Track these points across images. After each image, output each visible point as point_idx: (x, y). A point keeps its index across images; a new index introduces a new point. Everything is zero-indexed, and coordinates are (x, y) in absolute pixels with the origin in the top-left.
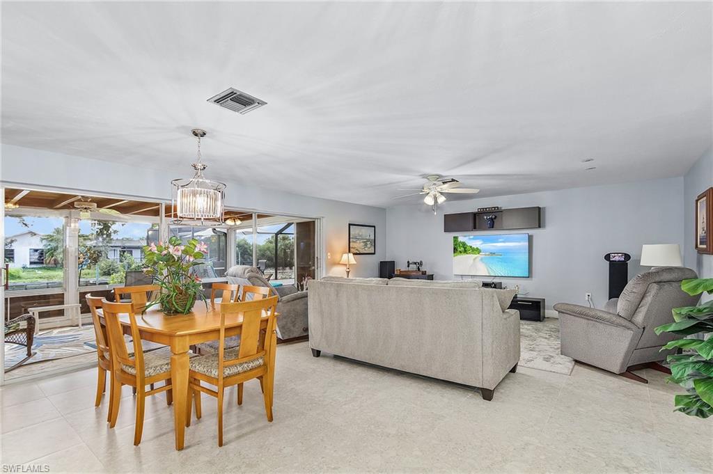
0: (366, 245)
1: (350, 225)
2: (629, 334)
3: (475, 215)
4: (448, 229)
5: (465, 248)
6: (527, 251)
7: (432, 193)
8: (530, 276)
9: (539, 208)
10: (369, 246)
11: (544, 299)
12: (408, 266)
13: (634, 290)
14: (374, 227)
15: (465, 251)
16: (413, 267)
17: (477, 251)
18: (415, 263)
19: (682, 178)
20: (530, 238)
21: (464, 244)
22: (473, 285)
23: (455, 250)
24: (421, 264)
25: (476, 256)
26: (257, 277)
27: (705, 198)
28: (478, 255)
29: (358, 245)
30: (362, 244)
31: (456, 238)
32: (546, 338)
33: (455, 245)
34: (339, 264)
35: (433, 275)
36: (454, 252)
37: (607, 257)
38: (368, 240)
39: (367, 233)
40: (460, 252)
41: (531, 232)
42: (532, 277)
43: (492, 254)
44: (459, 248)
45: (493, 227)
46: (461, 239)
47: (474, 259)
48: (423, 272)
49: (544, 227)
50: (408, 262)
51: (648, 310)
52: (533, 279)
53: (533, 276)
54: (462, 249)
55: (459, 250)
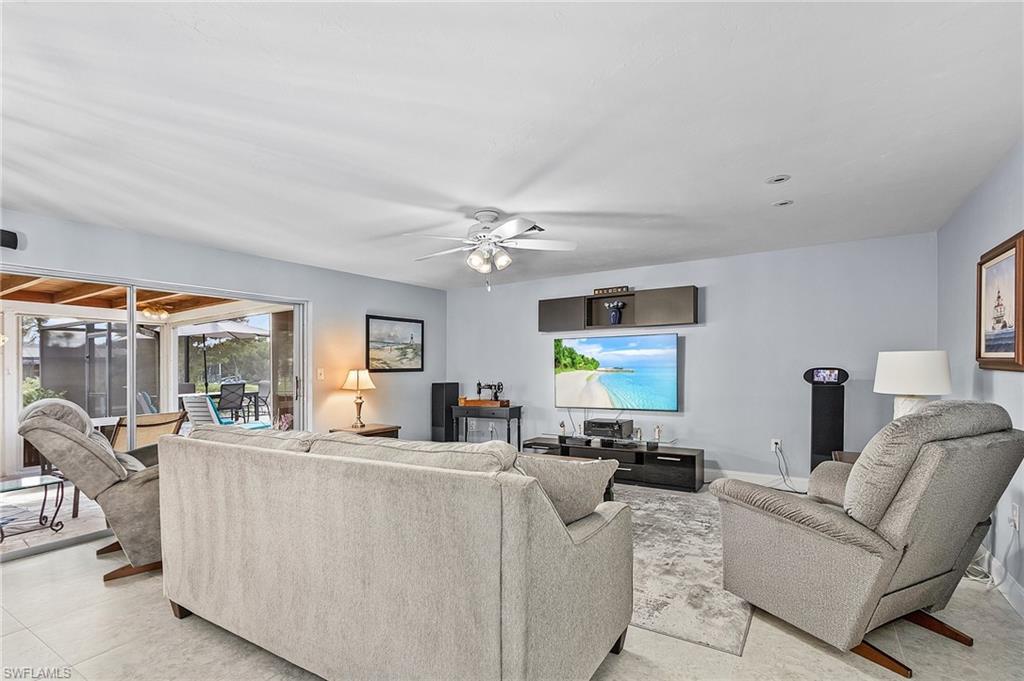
0: (404, 354)
1: (368, 317)
2: (875, 564)
3: (590, 301)
4: (545, 325)
5: (573, 359)
6: (675, 365)
7: (485, 247)
8: (680, 407)
9: (696, 289)
10: (410, 356)
11: (703, 451)
12: (479, 392)
13: (887, 459)
14: (422, 322)
15: (573, 365)
16: (487, 394)
17: (592, 364)
18: (490, 387)
19: (935, 234)
20: (680, 343)
21: (571, 352)
22: (489, 458)
23: (557, 361)
24: (499, 387)
25: (590, 372)
26: (49, 429)
27: (1013, 251)
28: (594, 371)
29: (387, 355)
30: (397, 353)
31: (558, 342)
32: (700, 535)
33: (557, 353)
34: (342, 389)
35: (520, 408)
36: (556, 367)
37: (809, 376)
38: (409, 346)
39: (408, 333)
40: (565, 366)
41: (681, 331)
42: (682, 410)
43: (619, 369)
44: (565, 359)
45: (619, 323)
46: (565, 344)
47: (588, 379)
48: (502, 402)
49: (704, 321)
50: (479, 384)
51: (918, 508)
52: (685, 413)
53: (685, 409)
54: (569, 360)
55: (563, 362)
